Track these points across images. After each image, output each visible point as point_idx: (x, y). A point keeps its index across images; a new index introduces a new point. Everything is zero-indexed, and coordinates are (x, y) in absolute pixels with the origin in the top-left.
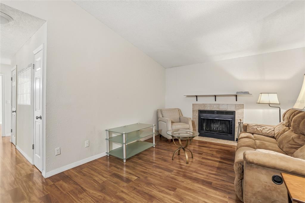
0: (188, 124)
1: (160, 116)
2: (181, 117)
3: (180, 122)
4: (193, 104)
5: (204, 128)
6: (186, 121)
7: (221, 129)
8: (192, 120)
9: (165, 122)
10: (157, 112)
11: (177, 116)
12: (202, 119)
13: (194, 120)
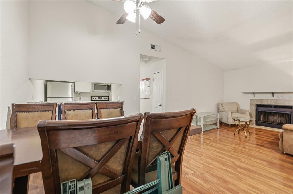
0: (246, 114)
1: (221, 108)
2: (239, 110)
3: (238, 113)
4: (250, 99)
5: (262, 119)
6: (244, 112)
7: (279, 121)
8: (249, 112)
9: (225, 112)
10: (218, 105)
11: (235, 109)
12: (259, 111)
13: (251, 112)
